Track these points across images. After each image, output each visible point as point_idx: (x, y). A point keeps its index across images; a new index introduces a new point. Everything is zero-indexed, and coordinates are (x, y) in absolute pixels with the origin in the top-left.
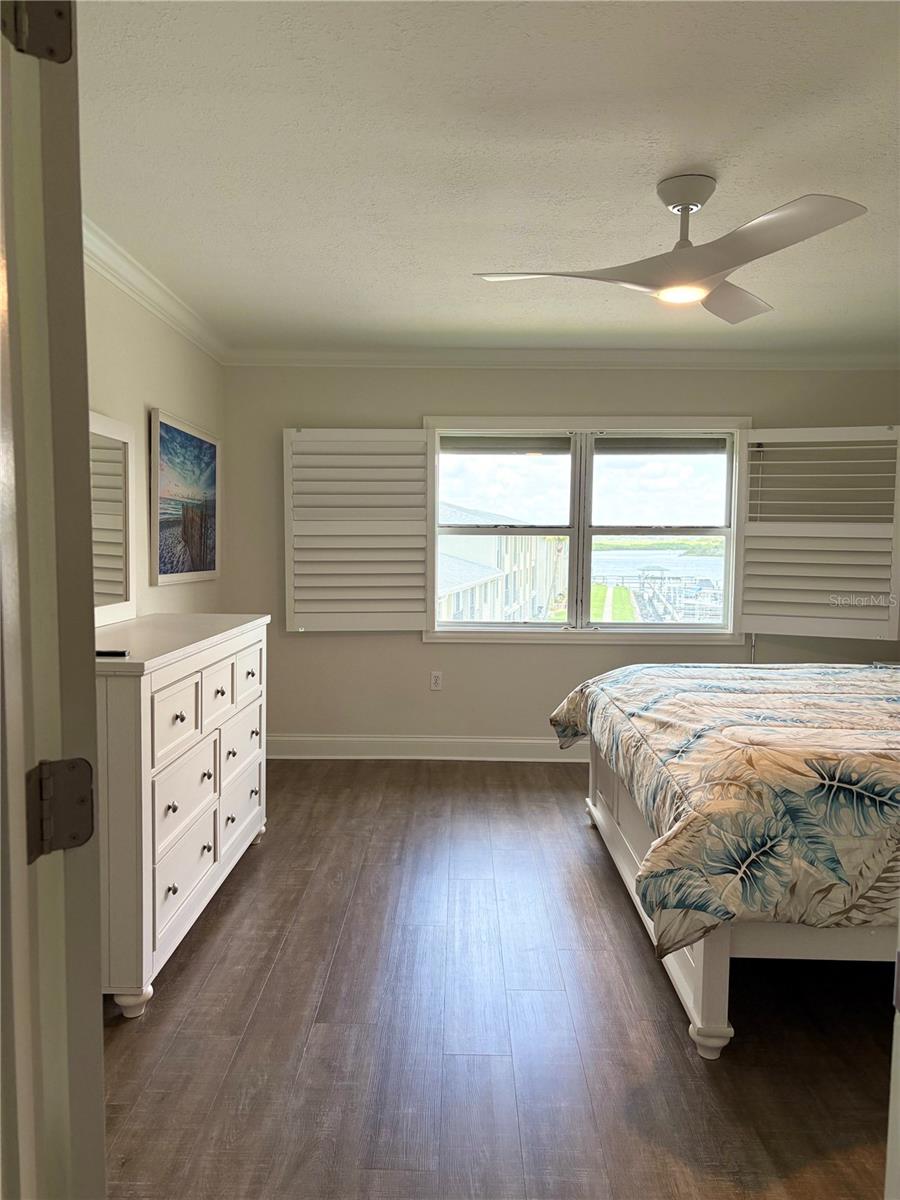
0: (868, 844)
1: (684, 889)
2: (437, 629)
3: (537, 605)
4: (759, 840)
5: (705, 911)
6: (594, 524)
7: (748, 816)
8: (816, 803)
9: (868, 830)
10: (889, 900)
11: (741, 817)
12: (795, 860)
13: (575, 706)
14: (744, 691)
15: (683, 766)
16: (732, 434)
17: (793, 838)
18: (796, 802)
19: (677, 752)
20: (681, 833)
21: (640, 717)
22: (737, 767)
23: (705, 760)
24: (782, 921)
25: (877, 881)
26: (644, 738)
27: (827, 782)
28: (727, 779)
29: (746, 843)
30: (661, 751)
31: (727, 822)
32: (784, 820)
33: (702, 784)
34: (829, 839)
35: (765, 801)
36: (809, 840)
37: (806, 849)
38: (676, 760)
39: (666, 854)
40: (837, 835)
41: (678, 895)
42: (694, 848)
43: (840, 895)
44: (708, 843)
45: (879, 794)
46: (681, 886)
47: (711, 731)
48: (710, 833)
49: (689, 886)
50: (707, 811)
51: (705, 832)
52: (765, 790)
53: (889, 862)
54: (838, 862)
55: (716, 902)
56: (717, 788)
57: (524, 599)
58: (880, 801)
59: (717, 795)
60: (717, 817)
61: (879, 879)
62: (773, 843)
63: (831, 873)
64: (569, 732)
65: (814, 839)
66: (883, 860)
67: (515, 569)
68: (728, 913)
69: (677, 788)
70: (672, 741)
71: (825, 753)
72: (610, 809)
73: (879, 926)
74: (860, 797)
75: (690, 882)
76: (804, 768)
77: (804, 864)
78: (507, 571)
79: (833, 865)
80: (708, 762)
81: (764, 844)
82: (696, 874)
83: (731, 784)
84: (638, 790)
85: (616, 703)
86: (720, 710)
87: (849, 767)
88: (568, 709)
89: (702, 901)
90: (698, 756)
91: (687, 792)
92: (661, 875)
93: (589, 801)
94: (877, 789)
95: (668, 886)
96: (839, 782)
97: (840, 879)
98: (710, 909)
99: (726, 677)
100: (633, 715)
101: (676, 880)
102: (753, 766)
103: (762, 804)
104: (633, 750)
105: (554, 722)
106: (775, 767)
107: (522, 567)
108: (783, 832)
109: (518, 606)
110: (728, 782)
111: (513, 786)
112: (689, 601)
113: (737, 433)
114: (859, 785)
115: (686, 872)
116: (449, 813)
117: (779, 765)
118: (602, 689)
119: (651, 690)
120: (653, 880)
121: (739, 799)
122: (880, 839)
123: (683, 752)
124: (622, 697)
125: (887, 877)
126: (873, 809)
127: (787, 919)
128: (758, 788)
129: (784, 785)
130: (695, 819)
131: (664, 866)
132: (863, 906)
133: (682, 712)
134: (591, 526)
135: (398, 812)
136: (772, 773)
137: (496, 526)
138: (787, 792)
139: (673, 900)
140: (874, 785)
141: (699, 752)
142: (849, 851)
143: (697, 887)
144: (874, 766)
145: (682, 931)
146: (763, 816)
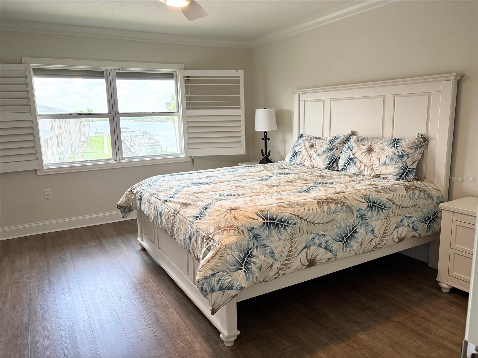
0: (282, 243)
1: (221, 281)
2: (45, 168)
3: (73, 147)
4: (246, 252)
5: (232, 289)
6: (120, 112)
7: (241, 242)
8: (263, 231)
9: (281, 238)
10: (291, 263)
11: (238, 243)
12: (260, 256)
13: (129, 198)
14: (208, 183)
15: (204, 223)
16: (176, 72)
17: (257, 247)
18: (256, 232)
19: (198, 217)
20: (214, 256)
21: (170, 201)
22: (230, 221)
23: (214, 219)
24: (258, 283)
25: (287, 257)
26: (176, 212)
27: (266, 221)
28: (228, 227)
29: (242, 254)
30: (189, 217)
31: (233, 247)
32: (253, 241)
33: (217, 231)
34: (269, 244)
35: (245, 234)
36: (263, 246)
37: (262, 251)
38: (198, 221)
39: (209, 267)
40: (272, 242)
41: (219, 285)
42: (222, 262)
43: (276, 266)
44: (228, 258)
45: (284, 222)
46: (219, 280)
47: (210, 205)
48: (228, 254)
49: (223, 279)
50: (224, 244)
51: (225, 254)
52: (244, 229)
53: (290, 248)
54: (273, 253)
55: (236, 285)
56: (225, 232)
57: (67, 145)
58: (284, 225)
59: (226, 236)
60: (229, 246)
61: (287, 256)
62: (251, 251)
63: (272, 258)
64: (127, 210)
65: (264, 246)
66: (287, 248)
67: (61, 131)
68: (242, 288)
69: (204, 234)
70: (192, 212)
71: (262, 209)
72: (152, 241)
73: (288, 274)
74: (278, 224)
75: (223, 278)
76: (256, 217)
77: (263, 257)
78: (57, 133)
79: (272, 255)
80: (215, 221)
81: (248, 253)
82: (225, 273)
83: (230, 229)
84: (178, 236)
85: (155, 196)
86: (206, 194)
87: (271, 213)
88: (126, 200)
89: (230, 285)
90: (209, 218)
91: (211, 236)
92: (209, 277)
93: (139, 239)
94: (283, 220)
95: (213, 282)
96: (270, 220)
97: (275, 260)
98: (234, 288)
99: (196, 177)
100: (167, 201)
101: (216, 278)
102: (237, 219)
103: (244, 236)
104: (172, 218)
105: (119, 207)
106: (246, 218)
107: (64, 130)
108: (254, 246)
109: (65, 148)
110: (228, 229)
111: (98, 238)
112: (140, 141)
113: (179, 72)
114: (276, 220)
115: (220, 273)
116: (70, 258)
117: (247, 217)
118: (143, 190)
119: (170, 188)
120: (206, 280)
121: (236, 235)
122: (285, 240)
123: (201, 216)
124: (157, 193)
125: (290, 255)
126: (282, 228)
127: (260, 281)
128: (241, 229)
129: (251, 226)
130: (220, 248)
131: (210, 273)
132: (283, 268)
133: (192, 197)
134: (118, 113)
135: (41, 264)
136: (245, 222)
137: (71, 114)
138: (252, 228)
139: (217, 287)
140: (281, 219)
141: (209, 216)
142: (277, 247)
143: (227, 279)
144: (280, 211)
145: (223, 300)
146: (246, 240)
